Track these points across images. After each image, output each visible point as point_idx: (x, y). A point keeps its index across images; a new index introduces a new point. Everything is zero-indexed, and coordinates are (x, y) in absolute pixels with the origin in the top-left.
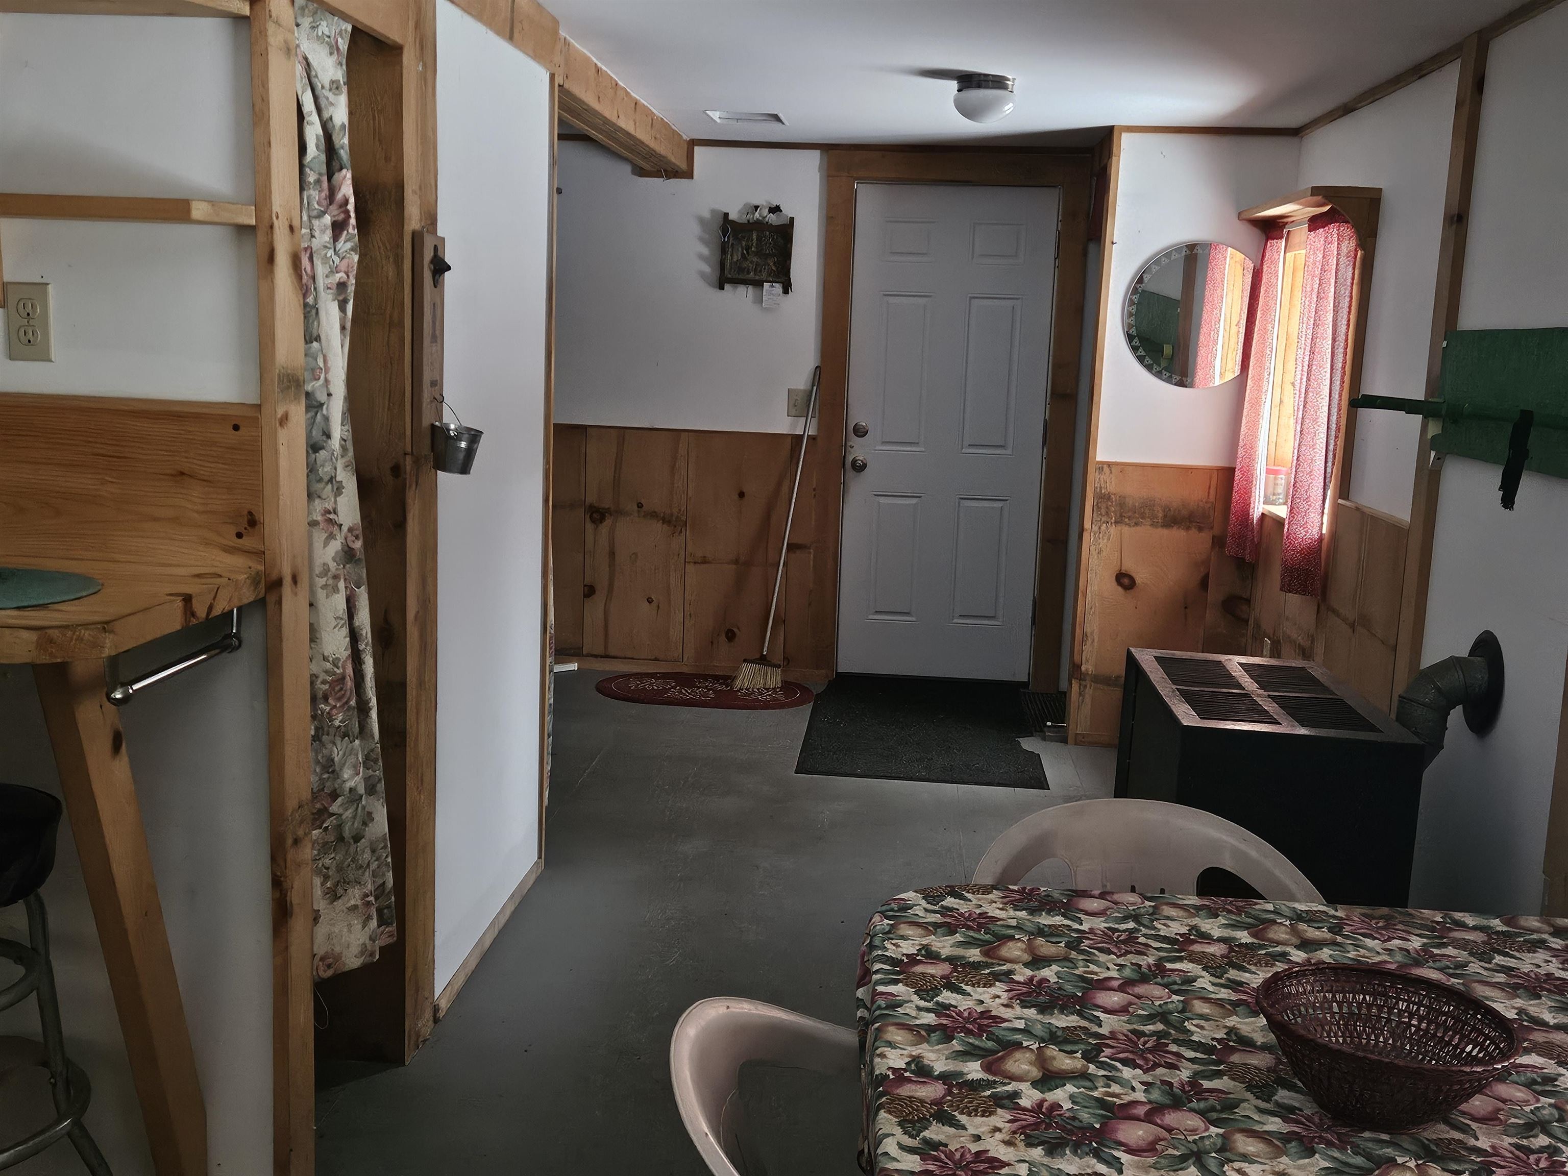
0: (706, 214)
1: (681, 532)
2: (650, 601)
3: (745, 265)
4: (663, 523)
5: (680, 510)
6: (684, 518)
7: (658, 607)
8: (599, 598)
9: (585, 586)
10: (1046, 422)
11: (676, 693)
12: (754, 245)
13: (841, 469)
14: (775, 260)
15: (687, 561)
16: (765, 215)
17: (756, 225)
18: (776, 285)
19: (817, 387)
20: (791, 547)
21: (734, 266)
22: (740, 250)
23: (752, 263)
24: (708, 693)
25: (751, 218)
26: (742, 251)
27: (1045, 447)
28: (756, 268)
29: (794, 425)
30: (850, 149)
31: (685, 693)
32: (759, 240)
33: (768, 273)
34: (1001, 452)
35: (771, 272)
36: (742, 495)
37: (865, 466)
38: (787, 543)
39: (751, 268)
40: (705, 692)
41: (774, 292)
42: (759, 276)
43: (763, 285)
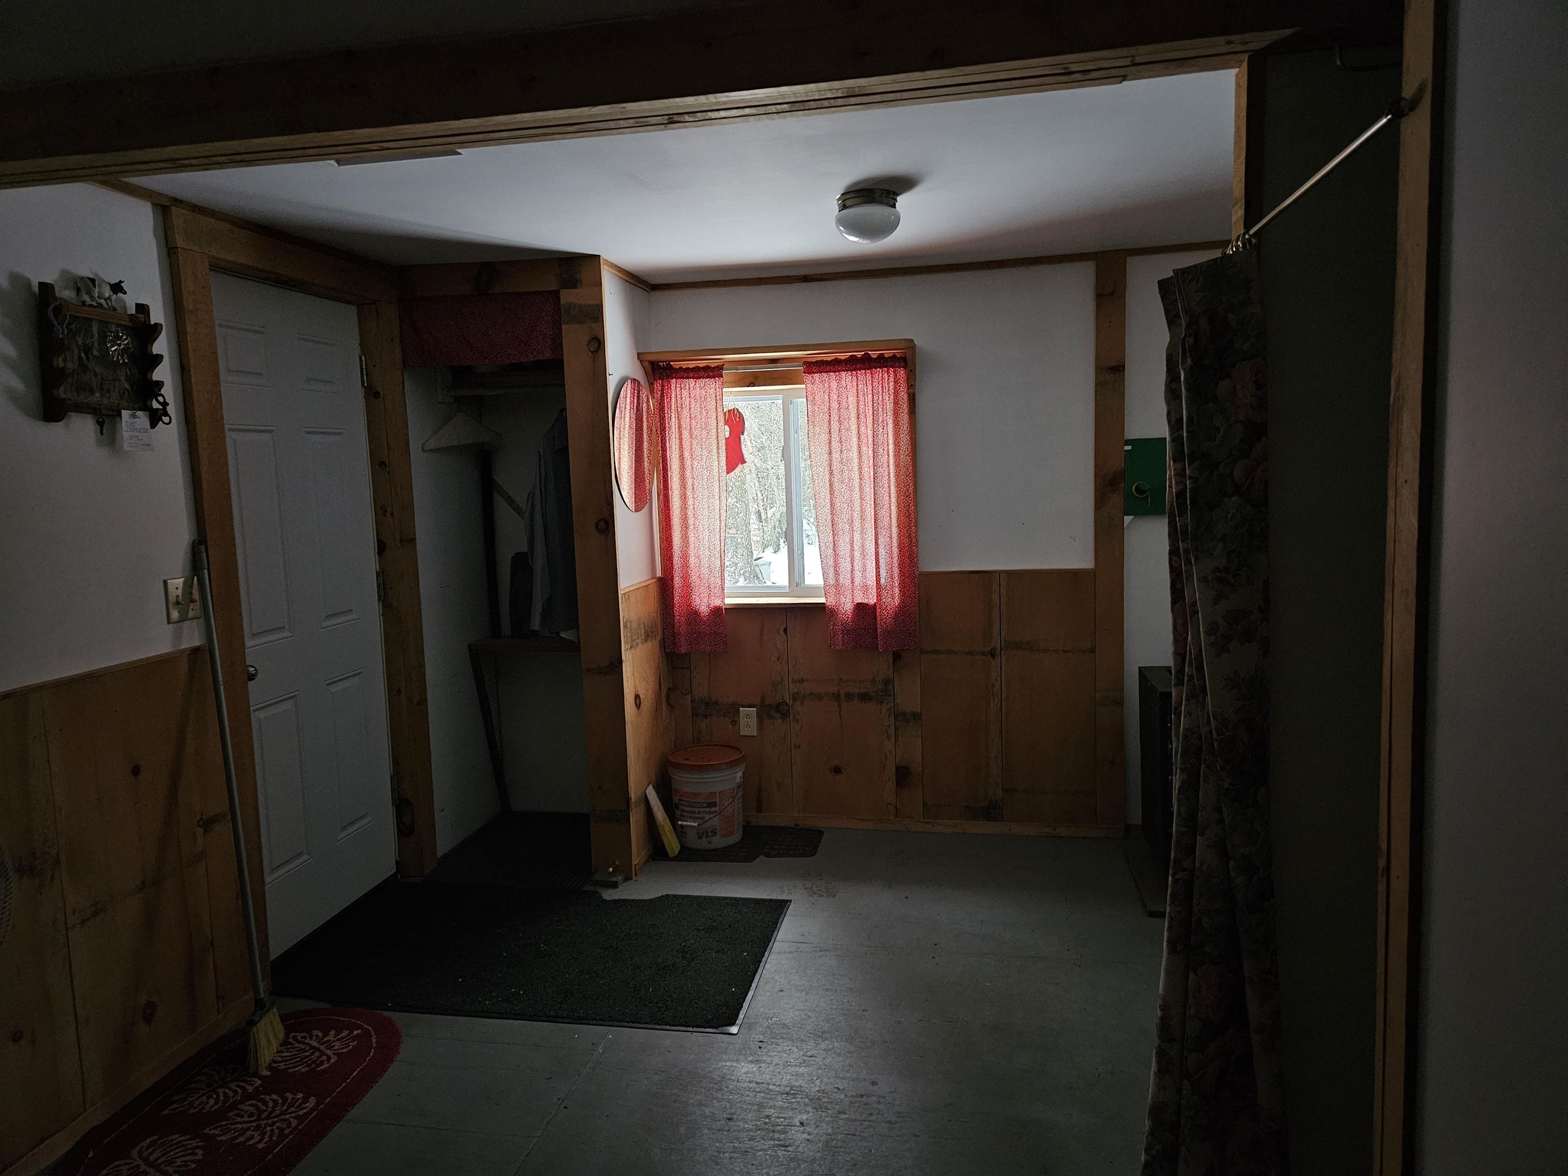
1: (53, 878)
3: (84, 379)
5: (47, 841)
6: (54, 853)
10: (378, 574)
11: (249, 1133)
12: (96, 345)
13: (246, 683)
14: (126, 372)
15: (69, 926)
16: (107, 295)
17: (97, 310)
18: (139, 413)
19: (206, 571)
20: (207, 824)
21: (69, 380)
22: (76, 352)
23: (96, 375)
24: (271, 1099)
25: (86, 298)
26: (80, 356)
27: (381, 602)
28: (101, 384)
29: (177, 636)
30: (194, 211)
31: (255, 1124)
32: (103, 337)
33: (119, 392)
34: (350, 617)
35: (124, 393)
36: (136, 771)
37: (257, 672)
38: (200, 820)
39: (94, 386)
40: (265, 1103)
41: (137, 426)
42: (109, 398)
43: (120, 415)
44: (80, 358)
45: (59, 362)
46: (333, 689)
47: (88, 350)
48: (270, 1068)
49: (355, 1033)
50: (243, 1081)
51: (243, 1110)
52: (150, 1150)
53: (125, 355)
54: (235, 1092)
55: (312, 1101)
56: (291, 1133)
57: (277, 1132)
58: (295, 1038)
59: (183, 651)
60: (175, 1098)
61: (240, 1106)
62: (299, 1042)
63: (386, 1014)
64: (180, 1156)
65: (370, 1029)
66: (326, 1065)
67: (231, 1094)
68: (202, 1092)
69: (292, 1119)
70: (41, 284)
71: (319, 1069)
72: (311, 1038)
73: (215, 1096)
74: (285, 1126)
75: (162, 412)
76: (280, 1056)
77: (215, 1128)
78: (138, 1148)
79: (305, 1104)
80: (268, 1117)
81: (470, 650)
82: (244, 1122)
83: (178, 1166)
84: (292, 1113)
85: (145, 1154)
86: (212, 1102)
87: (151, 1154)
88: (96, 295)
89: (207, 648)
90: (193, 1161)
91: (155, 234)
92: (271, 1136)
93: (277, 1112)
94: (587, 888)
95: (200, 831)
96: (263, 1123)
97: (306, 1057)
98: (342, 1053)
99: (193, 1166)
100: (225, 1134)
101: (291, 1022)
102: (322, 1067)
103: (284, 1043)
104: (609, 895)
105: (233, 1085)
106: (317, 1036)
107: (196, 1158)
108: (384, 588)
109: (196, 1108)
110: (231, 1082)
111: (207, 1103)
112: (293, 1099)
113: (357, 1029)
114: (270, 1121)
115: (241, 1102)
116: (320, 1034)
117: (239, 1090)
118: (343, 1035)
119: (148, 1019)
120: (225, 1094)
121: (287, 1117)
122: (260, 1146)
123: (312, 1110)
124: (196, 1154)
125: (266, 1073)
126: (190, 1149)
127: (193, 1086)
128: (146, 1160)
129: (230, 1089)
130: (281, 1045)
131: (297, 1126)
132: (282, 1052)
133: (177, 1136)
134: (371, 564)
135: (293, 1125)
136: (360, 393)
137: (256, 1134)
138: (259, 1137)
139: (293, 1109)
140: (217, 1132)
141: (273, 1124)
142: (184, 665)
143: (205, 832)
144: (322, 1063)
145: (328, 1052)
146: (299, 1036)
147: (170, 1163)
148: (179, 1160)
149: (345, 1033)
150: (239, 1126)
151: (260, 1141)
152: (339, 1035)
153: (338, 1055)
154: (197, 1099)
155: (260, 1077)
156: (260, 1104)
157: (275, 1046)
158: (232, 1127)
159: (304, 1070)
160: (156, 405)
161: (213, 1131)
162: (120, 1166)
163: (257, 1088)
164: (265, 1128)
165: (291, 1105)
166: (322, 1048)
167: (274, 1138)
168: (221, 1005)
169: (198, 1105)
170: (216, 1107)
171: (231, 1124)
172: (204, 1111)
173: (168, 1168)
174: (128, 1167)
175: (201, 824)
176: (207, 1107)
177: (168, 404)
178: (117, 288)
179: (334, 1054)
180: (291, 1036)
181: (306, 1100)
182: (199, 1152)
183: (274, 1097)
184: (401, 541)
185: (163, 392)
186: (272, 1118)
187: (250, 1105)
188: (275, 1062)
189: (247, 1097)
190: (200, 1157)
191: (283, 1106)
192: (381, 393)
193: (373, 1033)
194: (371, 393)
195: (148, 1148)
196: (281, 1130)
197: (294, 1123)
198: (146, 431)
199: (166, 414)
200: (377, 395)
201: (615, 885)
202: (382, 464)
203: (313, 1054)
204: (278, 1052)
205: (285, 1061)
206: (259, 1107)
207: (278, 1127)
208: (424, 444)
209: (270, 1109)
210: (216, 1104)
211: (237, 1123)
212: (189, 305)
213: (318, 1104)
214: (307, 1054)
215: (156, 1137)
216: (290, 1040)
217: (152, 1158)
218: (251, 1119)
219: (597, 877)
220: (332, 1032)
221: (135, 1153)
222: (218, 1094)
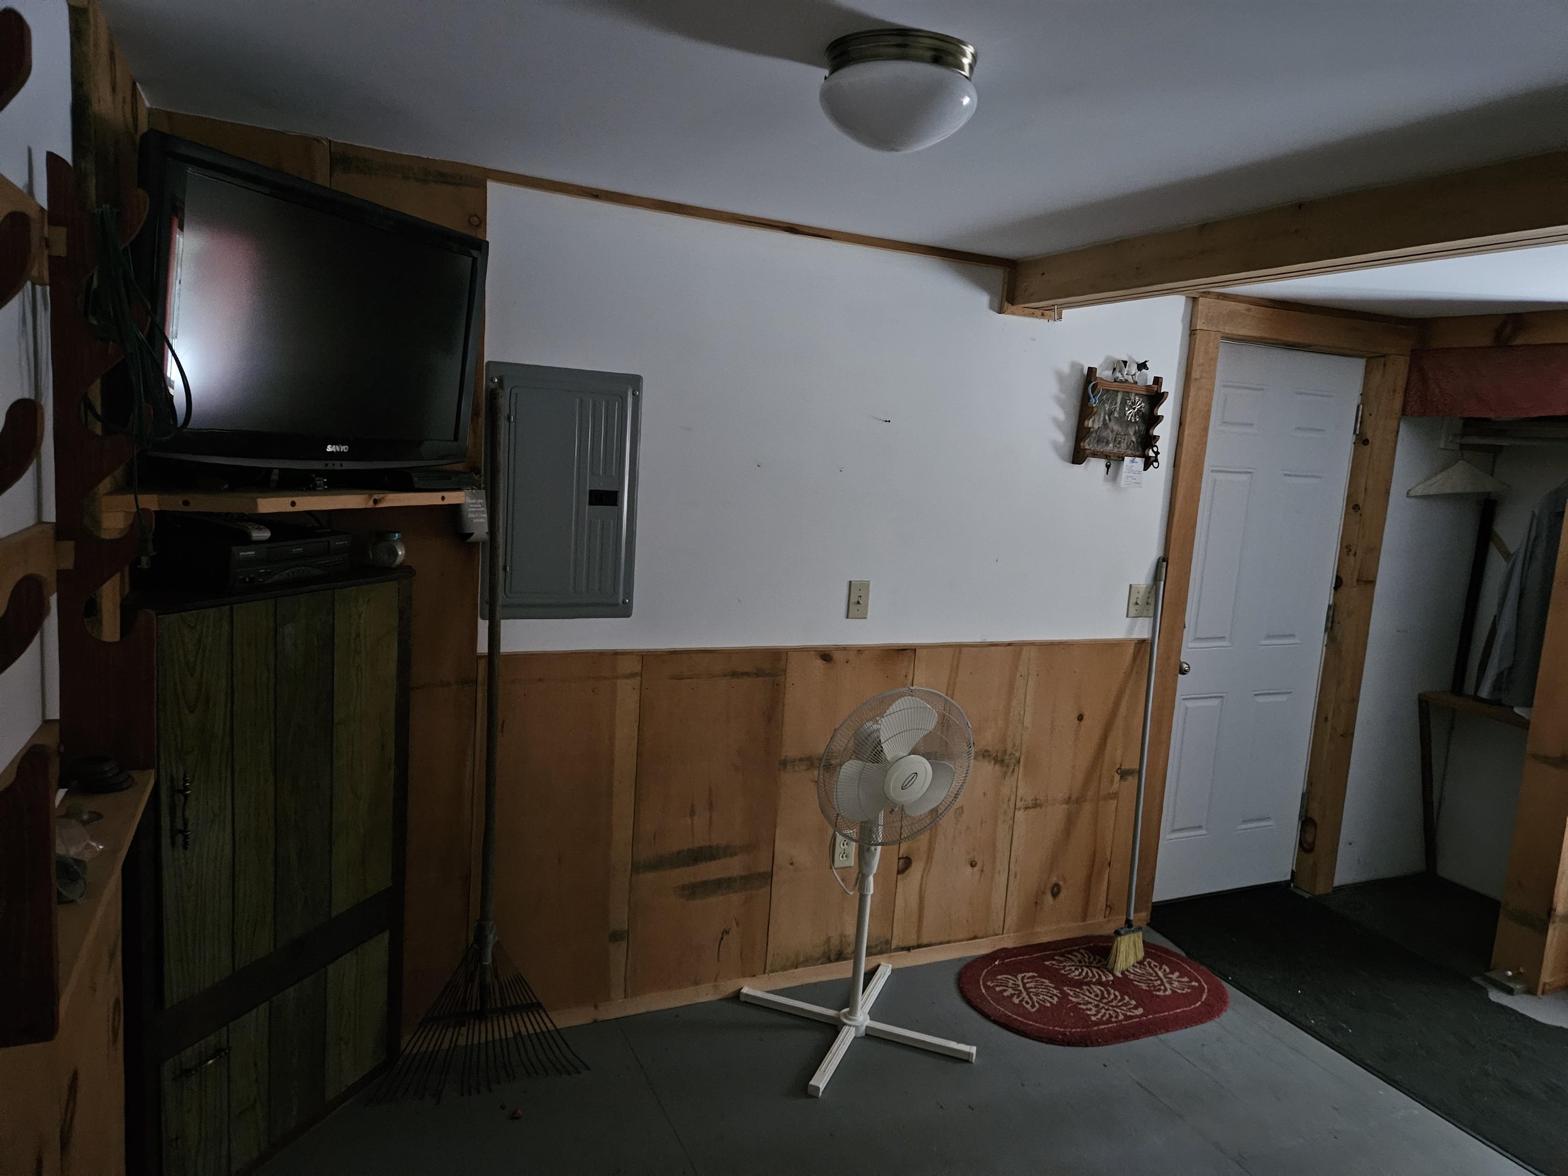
0: (1066, 369)
1: (1013, 771)
2: (973, 864)
3: (1104, 434)
4: (995, 764)
5: (1014, 745)
6: (1017, 755)
7: (982, 871)
8: (917, 869)
9: (899, 859)
10: (1330, 607)
11: (1089, 1006)
12: (1118, 409)
13: (1177, 676)
14: (1135, 428)
15: (1017, 807)
16: (1133, 372)
17: (1125, 384)
18: (1137, 459)
19: (1162, 583)
20: (1124, 774)
21: (1094, 435)
22: (1102, 415)
23: (1112, 431)
24: (1114, 994)
25: (1118, 375)
26: (1104, 417)
27: (1327, 633)
28: (1115, 438)
29: (1131, 628)
30: (1218, 298)
31: (1096, 1003)
32: (1124, 403)
33: (1127, 444)
34: (1292, 641)
35: (1130, 444)
36: (1080, 718)
37: (1189, 669)
38: (1119, 769)
39: (1110, 439)
40: (1109, 993)
41: (1133, 469)
42: (1118, 448)
43: (1123, 460)
44: (1104, 420)
45: (1089, 423)
46: (1261, 699)
47: (1111, 413)
48: (1123, 973)
49: (1194, 983)
50: (1102, 971)
51: (1093, 990)
52: (1029, 980)
53: (1137, 416)
54: (1094, 976)
55: (1140, 1011)
56: (1116, 1022)
57: (1107, 1016)
58: (1149, 963)
59: (1132, 640)
60: (1057, 958)
61: (1092, 986)
62: (1150, 967)
63: (1225, 984)
64: (1043, 995)
65: (1206, 987)
66: (1161, 993)
67: (1090, 974)
68: (1073, 963)
69: (1120, 1014)
70: (1090, 368)
71: (1155, 993)
72: (1160, 969)
73: (1080, 970)
74: (1114, 1016)
75: (1154, 459)
76: (1134, 970)
77: (1071, 990)
78: (1023, 975)
79: (1134, 1009)
80: (1106, 1004)
81: (1419, 700)
82: (1090, 998)
83: (1040, 1000)
84: (1122, 1010)
85: (1025, 981)
86: (1077, 973)
87: (1028, 982)
88: (1126, 373)
89: (1150, 642)
90: (1050, 1002)
91: (1183, 321)
92: (1103, 1016)
93: (1114, 1004)
94: (1476, 979)
95: (1117, 777)
96: (1101, 1005)
97: (1151, 980)
98: (1176, 992)
99: (1048, 1005)
100: (1075, 997)
101: (1150, 950)
102: (1158, 993)
103: (1141, 963)
104: (1496, 996)
105: (1095, 970)
106: (1165, 970)
107: (1052, 1001)
108: (1333, 622)
109: (1065, 971)
110: (1095, 967)
111: (1074, 972)
112: (1128, 1002)
113: (1196, 982)
114: (1106, 1007)
115: (1095, 984)
116: (1168, 970)
117: (1097, 977)
118: (1183, 980)
119: (1055, 895)
120: (1087, 973)
121: (1118, 1011)
122: (1093, 1018)
123: (1137, 1016)
124: (1053, 999)
125: (1119, 975)
126: (1051, 994)
127: (1070, 956)
128: (1024, 984)
129: (1092, 972)
130: (1138, 963)
131: (1121, 1021)
132: (1136, 967)
133: (1047, 981)
134: (1325, 596)
135: (1120, 1018)
136: (1350, 438)
137: (1094, 1009)
138: (1095, 1013)
139: (1125, 1008)
140: (1071, 993)
141: (1107, 1010)
142: (1131, 650)
143: (1121, 778)
144: (1159, 990)
145: (1168, 986)
146: (1153, 963)
147: (1037, 995)
148: (1042, 996)
149: (1186, 979)
150: (1087, 998)
151: (1095, 1015)
152: (1181, 978)
153: (1173, 992)
154: (1069, 966)
155: (1114, 975)
156: (1105, 993)
157: (1132, 960)
158: (1082, 996)
159: (1144, 988)
160: (1151, 454)
161: (1069, 991)
162: (1009, 979)
163: (1109, 981)
164: (1101, 1009)
165: (1125, 1005)
166: (1165, 980)
167: (1104, 1019)
168: (1107, 913)
169: (1068, 970)
170: (1078, 978)
171: (1082, 994)
172: (1069, 976)
173: (1034, 997)
174: (1014, 982)
175: (1119, 772)
176: (1073, 974)
177: (1159, 453)
178: (1142, 366)
179: (1170, 989)
180: (1148, 960)
181: (1136, 1008)
182: (1056, 999)
183: (1117, 993)
184: (1358, 580)
185: (1157, 444)
186: (1109, 1006)
187: (1100, 990)
188: (1127, 971)
189: (1099, 983)
190: (1055, 1002)
191: (1118, 1002)
192: (1370, 440)
193: (1206, 991)
194: (1361, 440)
195: (1028, 978)
196: (1111, 1016)
197: (1121, 1017)
198: (1139, 473)
199: (1156, 461)
200: (1366, 442)
201: (1510, 992)
202: (1356, 507)
203: (1156, 980)
204: (1133, 966)
205: (1135, 974)
206: (1104, 994)
207: (1109, 1014)
208: (1410, 490)
209: (1110, 999)
210: (1079, 975)
211: (1085, 995)
212: (1195, 374)
213: (1142, 1015)
214: (1152, 978)
215: (1036, 975)
216: (1145, 963)
217: (1028, 985)
218: (1096, 998)
219: (1492, 975)
220: (1177, 974)
221: (1020, 976)
222: (1082, 970)
